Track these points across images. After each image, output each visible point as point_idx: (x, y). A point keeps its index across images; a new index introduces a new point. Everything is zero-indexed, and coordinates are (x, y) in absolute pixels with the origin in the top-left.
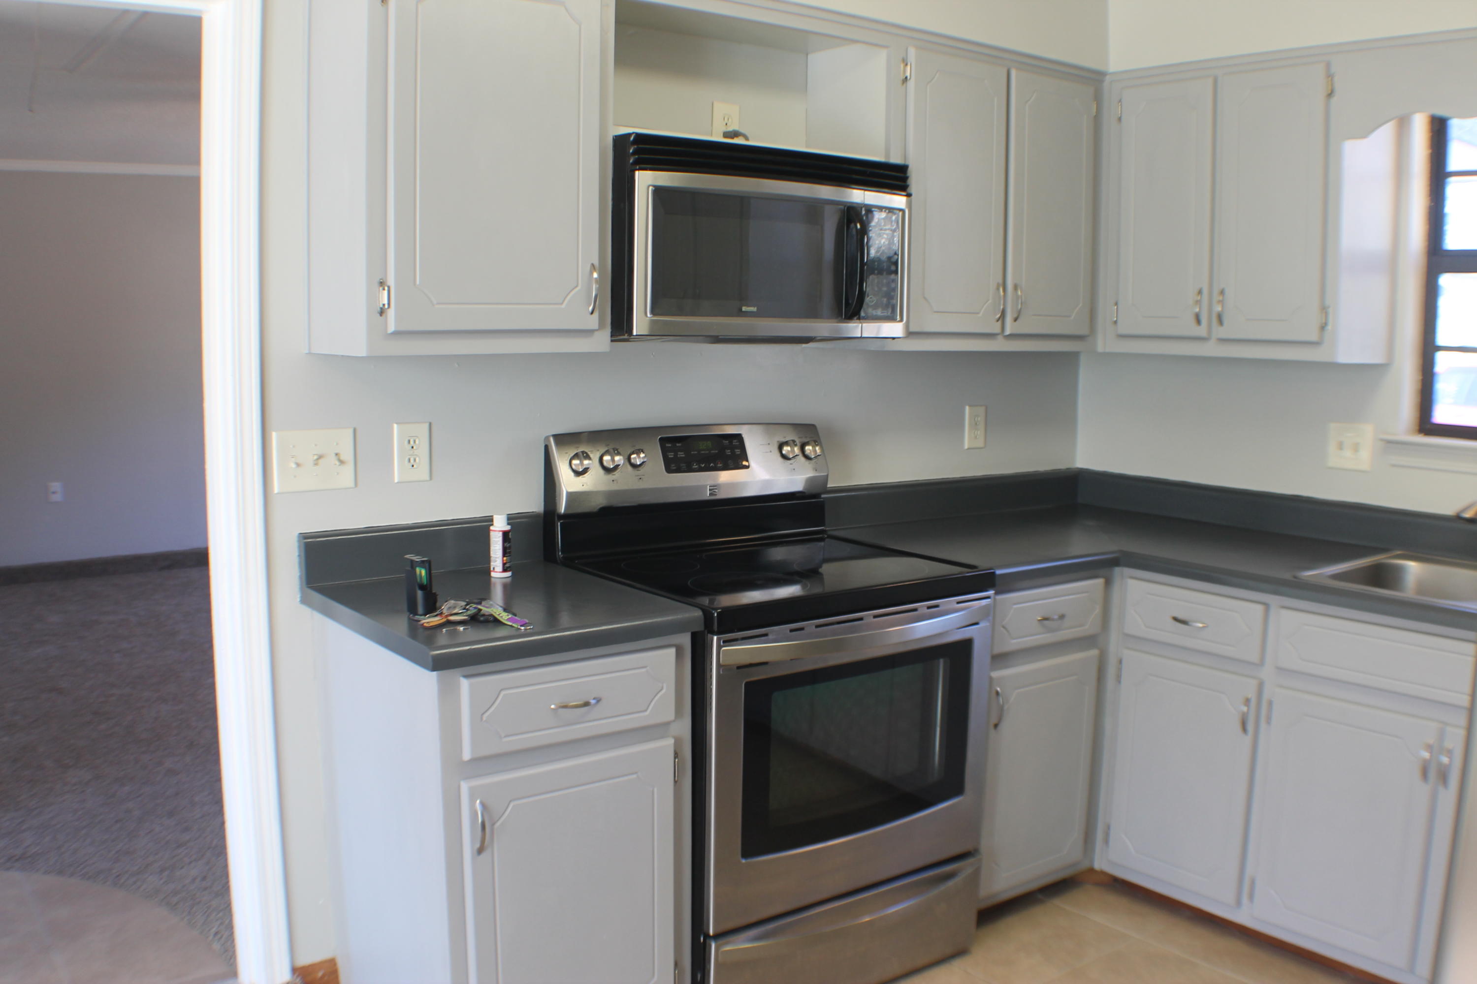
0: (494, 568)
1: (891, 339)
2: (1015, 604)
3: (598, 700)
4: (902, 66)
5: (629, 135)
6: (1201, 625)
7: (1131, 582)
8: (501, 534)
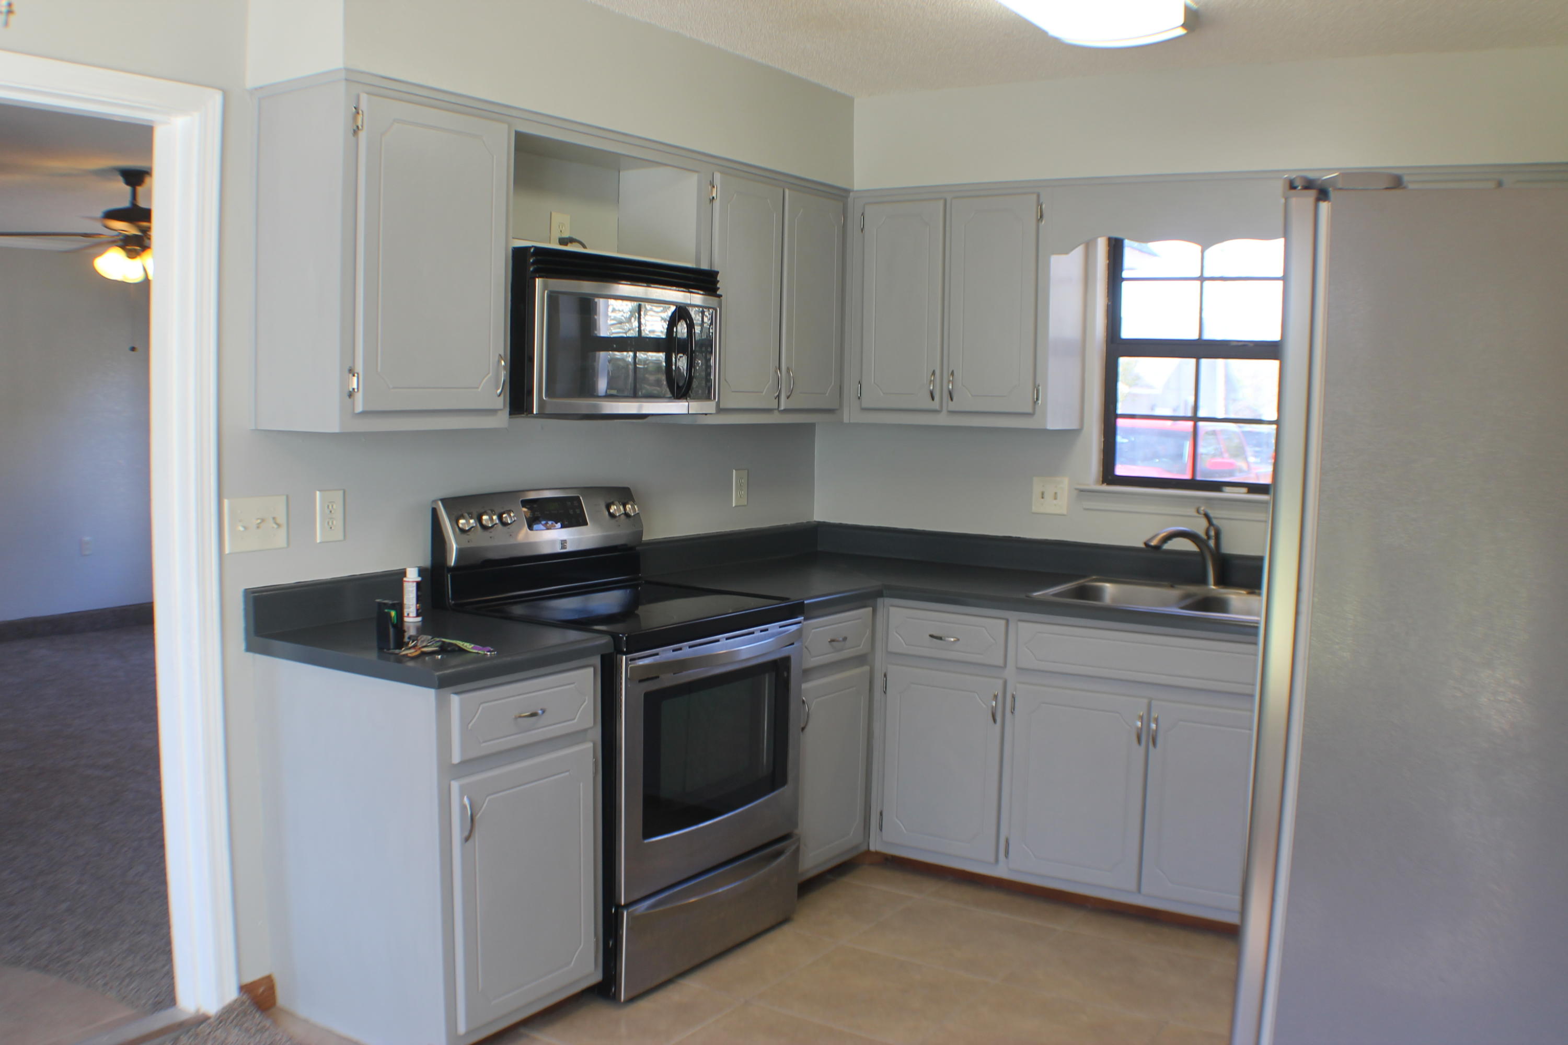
0: (408, 614)
1: (704, 415)
2: (813, 629)
3: (544, 711)
4: (710, 187)
5: (530, 248)
6: (952, 640)
7: (892, 609)
8: (415, 584)
